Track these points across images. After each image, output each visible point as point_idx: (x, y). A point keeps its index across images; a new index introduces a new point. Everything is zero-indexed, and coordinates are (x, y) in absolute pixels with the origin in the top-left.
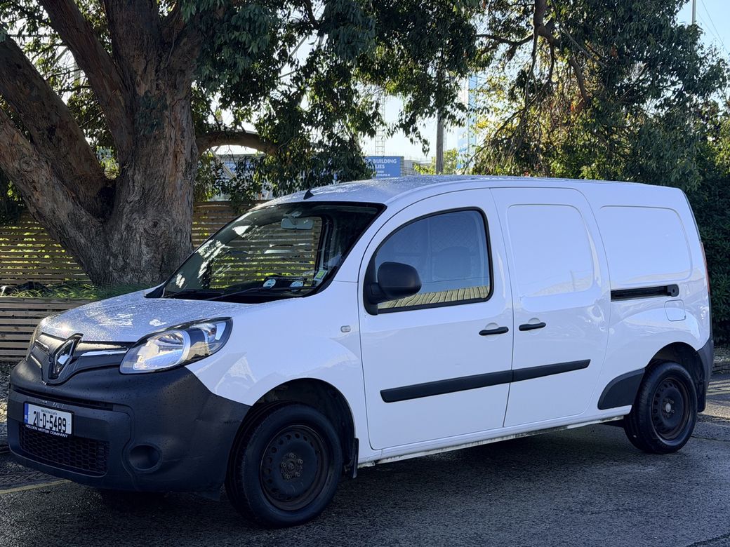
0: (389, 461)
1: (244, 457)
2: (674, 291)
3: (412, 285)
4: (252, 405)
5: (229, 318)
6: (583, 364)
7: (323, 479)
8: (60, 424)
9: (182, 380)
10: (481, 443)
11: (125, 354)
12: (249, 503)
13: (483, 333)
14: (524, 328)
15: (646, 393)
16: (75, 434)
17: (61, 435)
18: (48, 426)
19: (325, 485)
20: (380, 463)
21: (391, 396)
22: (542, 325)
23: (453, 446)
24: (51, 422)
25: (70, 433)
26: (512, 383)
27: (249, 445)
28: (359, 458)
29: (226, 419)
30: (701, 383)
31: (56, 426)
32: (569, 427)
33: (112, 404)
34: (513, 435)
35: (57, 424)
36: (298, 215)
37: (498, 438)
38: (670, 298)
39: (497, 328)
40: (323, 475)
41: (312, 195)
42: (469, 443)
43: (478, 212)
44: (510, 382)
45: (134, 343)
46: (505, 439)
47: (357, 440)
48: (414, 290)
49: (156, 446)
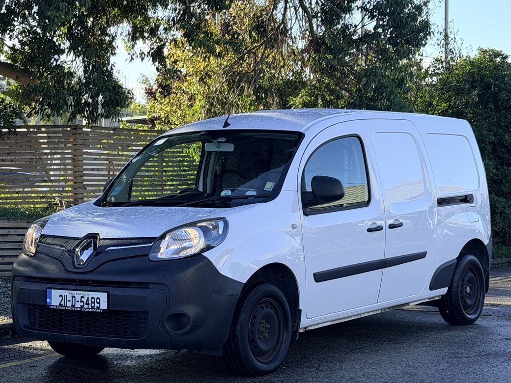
0: (312, 328)
1: (239, 322)
2: (471, 199)
3: (339, 193)
4: (245, 283)
5: (224, 218)
6: (422, 255)
7: (280, 340)
8: (94, 303)
9: (202, 263)
10: (362, 316)
11: (151, 246)
12: (243, 356)
13: (369, 230)
14: (391, 227)
15: (456, 278)
16: (110, 309)
17: (95, 310)
18: (78, 305)
19: (283, 344)
20: (307, 329)
21: (320, 277)
22: (401, 225)
23: (347, 318)
24: (81, 301)
25: (106, 308)
26: (384, 269)
27: (242, 313)
28: (301, 324)
29: (230, 293)
30: (486, 271)
31: (88, 304)
33: (148, 284)
34: (380, 310)
35: (90, 302)
36: (224, 141)
38: (469, 205)
39: (376, 227)
40: (281, 337)
41: (229, 125)
42: (356, 315)
43: (356, 138)
44: (383, 268)
45: (156, 238)
46: (375, 313)
47: (301, 310)
48: (341, 196)
49: (187, 314)
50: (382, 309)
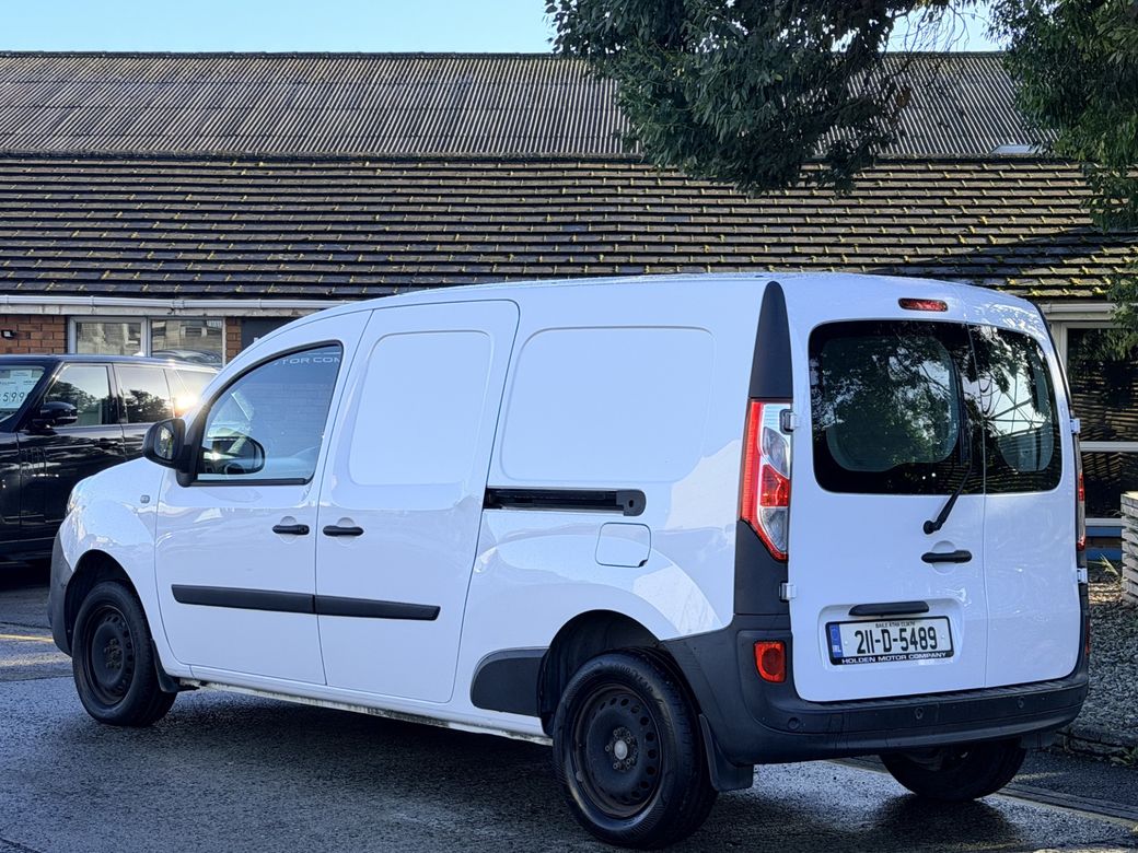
2: (631, 504)
6: (431, 613)
10: (320, 704)
13: (279, 530)
14: (332, 532)
22: (357, 532)
29: (62, 582)
32: (452, 726)
34: (364, 707)
37: (343, 703)
38: (617, 516)
39: (295, 525)
46: (353, 709)
50: (369, 708)
